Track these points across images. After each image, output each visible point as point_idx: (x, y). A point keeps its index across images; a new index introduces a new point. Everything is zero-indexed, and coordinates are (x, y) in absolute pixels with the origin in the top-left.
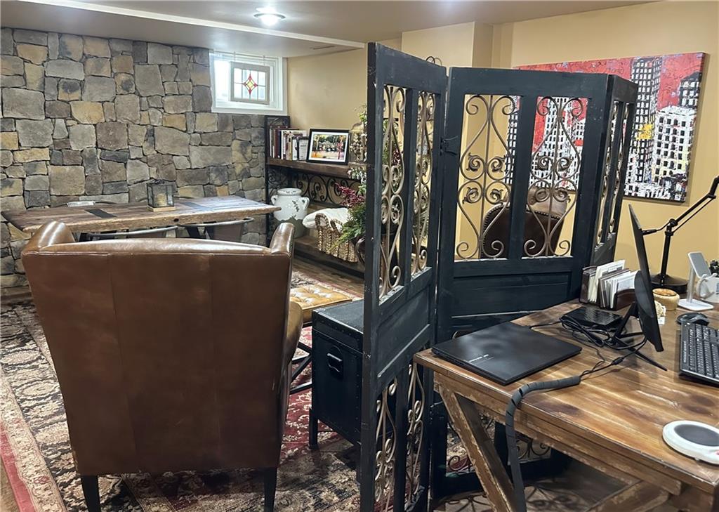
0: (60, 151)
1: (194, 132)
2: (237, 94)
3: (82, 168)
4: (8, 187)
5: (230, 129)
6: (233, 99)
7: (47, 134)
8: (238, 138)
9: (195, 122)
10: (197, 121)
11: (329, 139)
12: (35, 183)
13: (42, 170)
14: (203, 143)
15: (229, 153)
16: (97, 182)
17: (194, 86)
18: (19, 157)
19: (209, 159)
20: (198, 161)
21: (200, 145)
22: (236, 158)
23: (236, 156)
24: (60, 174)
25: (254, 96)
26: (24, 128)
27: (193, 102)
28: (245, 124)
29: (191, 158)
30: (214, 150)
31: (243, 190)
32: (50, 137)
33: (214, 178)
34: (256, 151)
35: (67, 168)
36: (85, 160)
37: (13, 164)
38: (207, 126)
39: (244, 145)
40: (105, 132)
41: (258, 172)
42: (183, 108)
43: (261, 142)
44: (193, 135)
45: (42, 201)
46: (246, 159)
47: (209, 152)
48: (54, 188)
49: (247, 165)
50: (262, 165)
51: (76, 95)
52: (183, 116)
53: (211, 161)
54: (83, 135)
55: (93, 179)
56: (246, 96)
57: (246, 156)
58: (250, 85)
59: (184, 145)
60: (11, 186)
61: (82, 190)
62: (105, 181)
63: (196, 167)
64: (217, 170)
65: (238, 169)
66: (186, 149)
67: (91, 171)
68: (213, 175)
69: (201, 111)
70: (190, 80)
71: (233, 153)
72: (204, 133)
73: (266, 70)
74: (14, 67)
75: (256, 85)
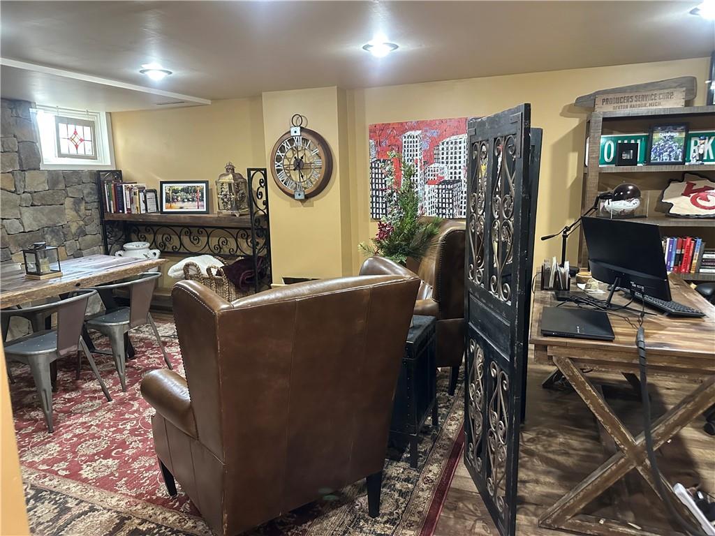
1: (24, 193)
2: (64, 151)
5: (61, 186)
6: (61, 155)
8: (70, 195)
9: (24, 181)
10: (27, 179)
11: (186, 190)
14: (36, 204)
15: (61, 213)
17: (18, 142)
19: (42, 220)
20: (31, 224)
21: (32, 206)
22: (70, 217)
23: (70, 214)
25: (81, 152)
27: (20, 159)
28: (76, 180)
29: (24, 221)
30: (47, 211)
31: (80, 249)
33: (49, 239)
34: (89, 208)
38: (38, 184)
39: (77, 202)
41: (94, 228)
42: (10, 166)
43: (95, 197)
44: (23, 196)
46: (80, 217)
47: (42, 213)
49: (82, 223)
50: (97, 221)
52: (10, 175)
53: (45, 221)
56: (73, 151)
57: (80, 213)
58: (77, 140)
59: (15, 206)
63: (29, 230)
64: (53, 231)
65: (74, 228)
66: (17, 211)
68: (48, 237)
69: (30, 169)
70: (15, 136)
71: (67, 211)
72: (35, 192)
73: (91, 124)
75: (82, 140)
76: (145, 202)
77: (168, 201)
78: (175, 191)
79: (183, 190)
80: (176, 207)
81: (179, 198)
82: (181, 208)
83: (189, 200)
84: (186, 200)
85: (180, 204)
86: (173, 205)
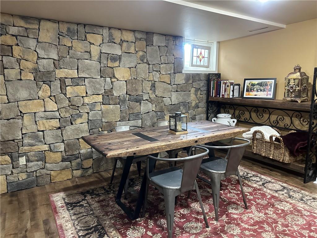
0: (108, 97)
1: (174, 85)
2: (194, 63)
3: (119, 106)
4: (80, 118)
5: (191, 82)
6: (192, 65)
7: (101, 86)
8: (194, 86)
9: (175, 79)
10: (176, 77)
11: (259, 84)
12: (94, 115)
13: (98, 107)
14: (178, 90)
15: (189, 96)
16: (126, 114)
17: (175, 58)
18: (86, 100)
19: (180, 99)
20: (175, 101)
21: (176, 91)
22: (192, 98)
23: (193, 96)
24: (107, 110)
25: (202, 63)
26: (89, 83)
27: (174, 67)
28: (198, 79)
29: (172, 98)
30: (183, 94)
31: (195, 115)
32: (103, 88)
33: (182, 109)
34: (202, 93)
35: (111, 106)
36: (120, 101)
37: (83, 105)
38: (180, 80)
39: (197, 90)
40: (131, 85)
41: (203, 105)
42: (169, 71)
43: (205, 88)
44: (173, 86)
45: (98, 126)
46: (197, 98)
47: (180, 95)
48: (104, 118)
49: (197, 101)
50: (205, 101)
51: (117, 64)
52: (169, 75)
53: (181, 100)
54: (120, 87)
55: (125, 112)
56: (198, 63)
57: (198, 96)
58: (201, 57)
59: (169, 91)
60: (81, 118)
61: (119, 118)
62: (130, 113)
63: (174, 103)
64: (184, 105)
65: (193, 104)
66: (169, 94)
67: (123, 108)
68: (182, 108)
69: (178, 73)
70: (173, 55)
71: (191, 95)
72: (179, 84)
73: (209, 49)
74: (85, 47)
75: (203, 57)
76: (233, 91)
77: (247, 91)
78: (253, 85)
79: (258, 84)
80: (252, 95)
81: (255, 89)
82: (256, 95)
83: (261, 91)
84: (259, 91)
85: (255, 93)
86: (251, 93)
